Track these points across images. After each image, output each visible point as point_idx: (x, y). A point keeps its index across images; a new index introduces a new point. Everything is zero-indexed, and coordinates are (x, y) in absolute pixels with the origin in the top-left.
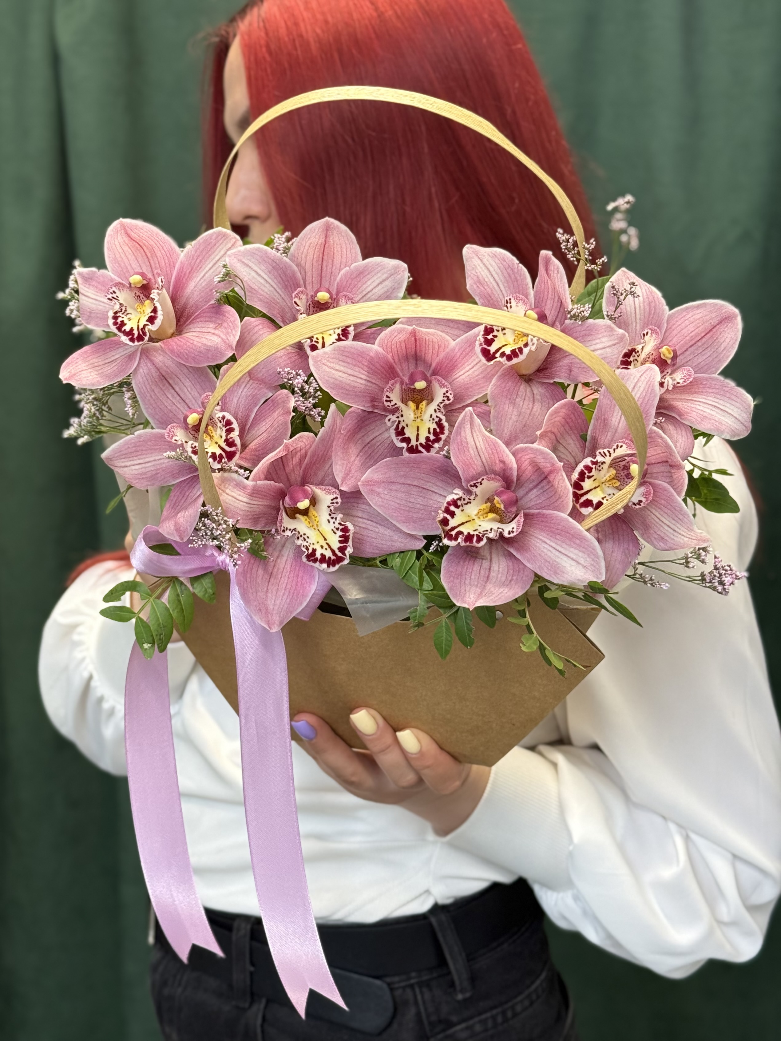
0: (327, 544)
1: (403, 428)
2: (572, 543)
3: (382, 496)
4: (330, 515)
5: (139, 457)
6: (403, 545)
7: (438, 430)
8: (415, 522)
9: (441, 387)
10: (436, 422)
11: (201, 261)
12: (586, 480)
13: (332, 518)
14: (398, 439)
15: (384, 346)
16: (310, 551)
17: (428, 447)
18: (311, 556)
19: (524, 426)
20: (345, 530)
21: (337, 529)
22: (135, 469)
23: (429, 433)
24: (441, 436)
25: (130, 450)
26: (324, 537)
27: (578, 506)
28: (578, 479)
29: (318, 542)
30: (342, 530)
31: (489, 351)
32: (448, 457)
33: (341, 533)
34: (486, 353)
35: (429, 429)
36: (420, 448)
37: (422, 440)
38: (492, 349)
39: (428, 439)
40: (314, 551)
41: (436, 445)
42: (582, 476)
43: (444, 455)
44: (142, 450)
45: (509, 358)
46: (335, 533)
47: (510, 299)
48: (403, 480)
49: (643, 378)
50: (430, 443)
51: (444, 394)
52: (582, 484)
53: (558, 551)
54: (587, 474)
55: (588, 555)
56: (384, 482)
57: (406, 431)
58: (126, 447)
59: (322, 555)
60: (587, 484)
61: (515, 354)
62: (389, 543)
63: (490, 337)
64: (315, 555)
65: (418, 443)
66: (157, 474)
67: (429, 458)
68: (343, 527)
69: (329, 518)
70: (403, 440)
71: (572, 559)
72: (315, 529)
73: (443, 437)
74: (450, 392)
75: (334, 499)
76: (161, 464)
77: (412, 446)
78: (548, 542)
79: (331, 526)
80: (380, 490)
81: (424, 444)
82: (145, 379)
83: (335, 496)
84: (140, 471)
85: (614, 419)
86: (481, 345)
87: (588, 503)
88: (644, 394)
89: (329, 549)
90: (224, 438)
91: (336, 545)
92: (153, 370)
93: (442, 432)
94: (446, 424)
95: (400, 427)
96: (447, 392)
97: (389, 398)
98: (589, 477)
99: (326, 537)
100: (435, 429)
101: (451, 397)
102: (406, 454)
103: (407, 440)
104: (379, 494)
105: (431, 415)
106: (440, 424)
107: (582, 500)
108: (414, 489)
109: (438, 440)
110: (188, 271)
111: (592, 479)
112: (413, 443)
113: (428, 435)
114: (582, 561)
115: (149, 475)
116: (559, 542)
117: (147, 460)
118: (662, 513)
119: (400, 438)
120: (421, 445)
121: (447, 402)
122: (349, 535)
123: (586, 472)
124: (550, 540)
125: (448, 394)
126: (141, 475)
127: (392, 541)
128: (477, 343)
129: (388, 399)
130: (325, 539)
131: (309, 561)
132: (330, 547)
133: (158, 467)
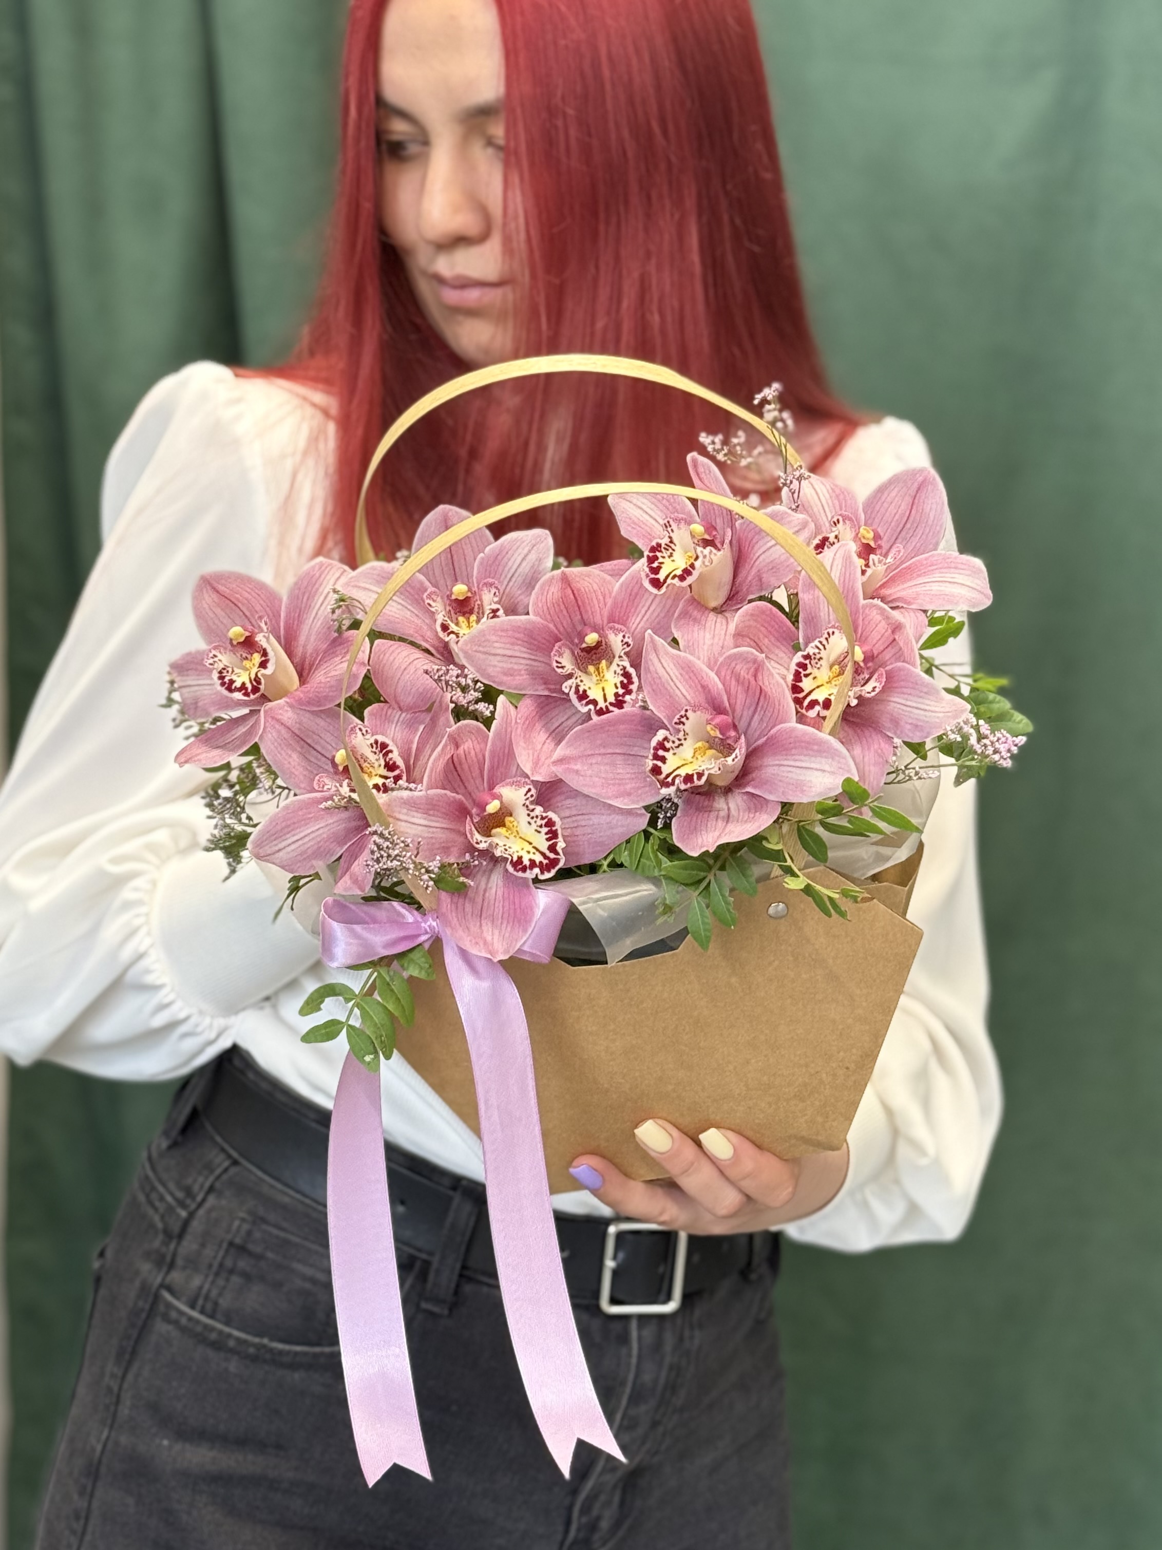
0: (534, 847)
1: (585, 691)
2: (811, 752)
3: (582, 773)
4: (529, 815)
5: (293, 833)
6: (625, 829)
7: (625, 681)
8: (629, 794)
9: (616, 634)
10: (622, 675)
11: (308, 599)
12: (803, 678)
13: (532, 818)
14: (582, 705)
15: (541, 613)
16: (515, 859)
17: (619, 704)
18: (518, 864)
19: (722, 647)
20: (550, 823)
21: (541, 826)
22: (293, 850)
23: (617, 688)
24: (631, 687)
25: (279, 827)
26: (528, 842)
27: (804, 711)
28: (793, 680)
29: (522, 849)
30: (546, 825)
31: (658, 580)
32: (645, 708)
33: (545, 830)
34: (657, 584)
35: (615, 685)
36: (611, 708)
37: (611, 699)
38: (661, 576)
39: (616, 695)
40: (520, 858)
41: (627, 698)
42: (798, 677)
43: (641, 706)
44: (294, 823)
45: (682, 578)
46: (539, 832)
47: (668, 522)
48: (602, 751)
49: (838, 555)
50: (620, 698)
51: (622, 641)
52: (800, 684)
53: (798, 767)
54: (803, 673)
55: (833, 759)
56: (580, 757)
57: (589, 693)
58: (274, 824)
59: (530, 860)
60: (806, 684)
61: (687, 572)
62: (608, 833)
63: (655, 565)
64: (522, 862)
65: (607, 704)
66: (320, 847)
67: (625, 715)
68: (546, 820)
69: (529, 819)
70: (587, 704)
71: (817, 770)
72: (515, 836)
73: (634, 687)
74: (627, 636)
75: (527, 792)
76: (321, 835)
77: (601, 708)
78: (786, 763)
79: (534, 826)
80: (578, 767)
81: (614, 702)
82: (276, 744)
83: (526, 789)
84: (299, 851)
85: (822, 614)
86: (647, 576)
87: (814, 703)
88: (843, 570)
89: (537, 853)
90: (383, 763)
91: (544, 846)
92: (283, 731)
93: (631, 682)
94: (632, 671)
95: (581, 689)
96: (624, 637)
97: (560, 663)
98: (806, 676)
99: (531, 841)
100: (622, 682)
101: (630, 641)
102: (595, 718)
103: (594, 702)
104: (577, 772)
105: (615, 673)
106: (626, 675)
107: (806, 703)
108: (619, 757)
109: (629, 692)
110: (297, 615)
111: (811, 677)
112: (602, 704)
113: (616, 691)
114: (827, 768)
115: (310, 852)
116: (797, 757)
117: (302, 835)
118: (906, 696)
119: (584, 702)
120: (611, 704)
121: (627, 649)
122: (557, 830)
123: (801, 670)
124: (786, 759)
125: (626, 640)
126: (301, 855)
127: (612, 828)
128: (643, 575)
129: (559, 665)
130: (531, 843)
131: (518, 871)
132: (537, 850)
133: (319, 840)
